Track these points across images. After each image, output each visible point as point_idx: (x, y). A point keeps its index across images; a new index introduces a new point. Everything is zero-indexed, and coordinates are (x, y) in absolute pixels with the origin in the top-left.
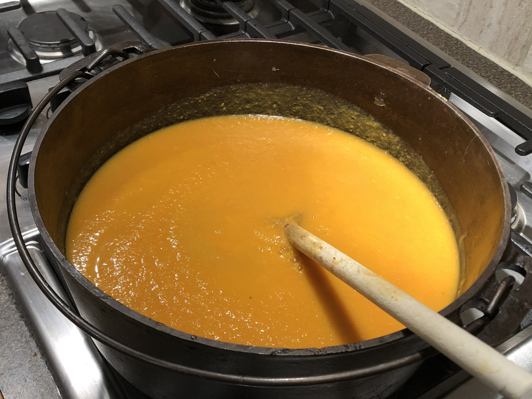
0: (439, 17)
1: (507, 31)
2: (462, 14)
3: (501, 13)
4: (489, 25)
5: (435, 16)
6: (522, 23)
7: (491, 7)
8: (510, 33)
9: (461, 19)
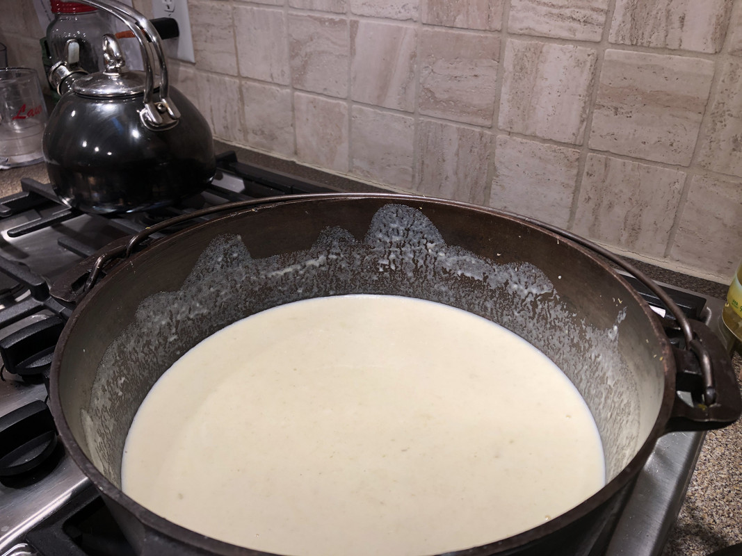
0: (395, 184)
1: (466, 178)
2: (417, 175)
3: (455, 164)
4: (447, 177)
5: (392, 184)
6: (478, 167)
7: (444, 161)
8: (469, 179)
9: (417, 180)
